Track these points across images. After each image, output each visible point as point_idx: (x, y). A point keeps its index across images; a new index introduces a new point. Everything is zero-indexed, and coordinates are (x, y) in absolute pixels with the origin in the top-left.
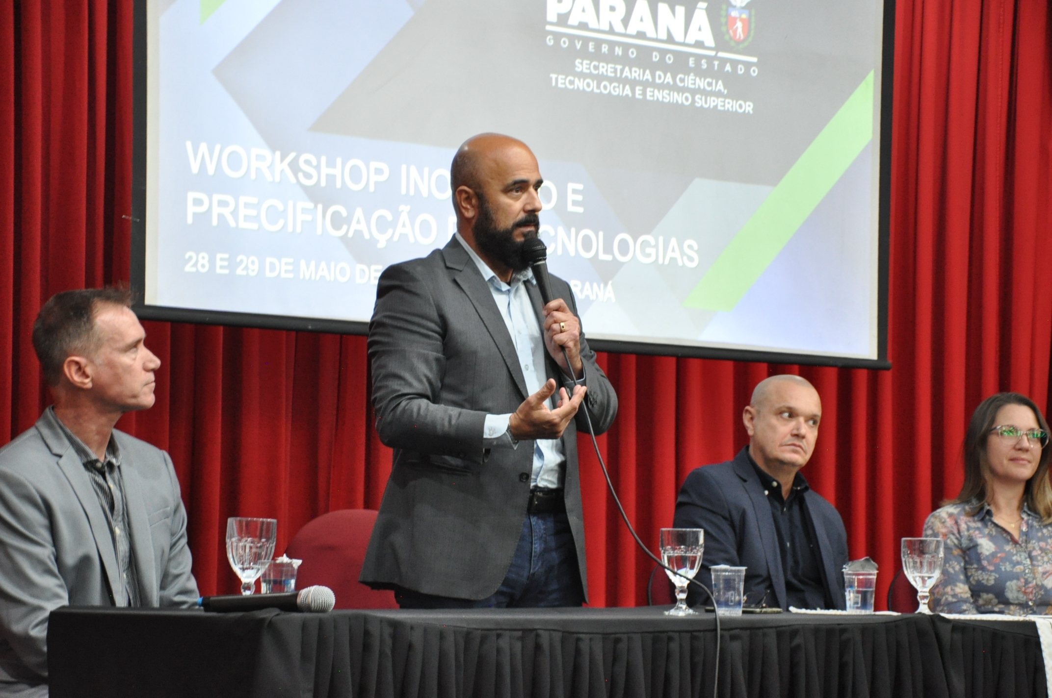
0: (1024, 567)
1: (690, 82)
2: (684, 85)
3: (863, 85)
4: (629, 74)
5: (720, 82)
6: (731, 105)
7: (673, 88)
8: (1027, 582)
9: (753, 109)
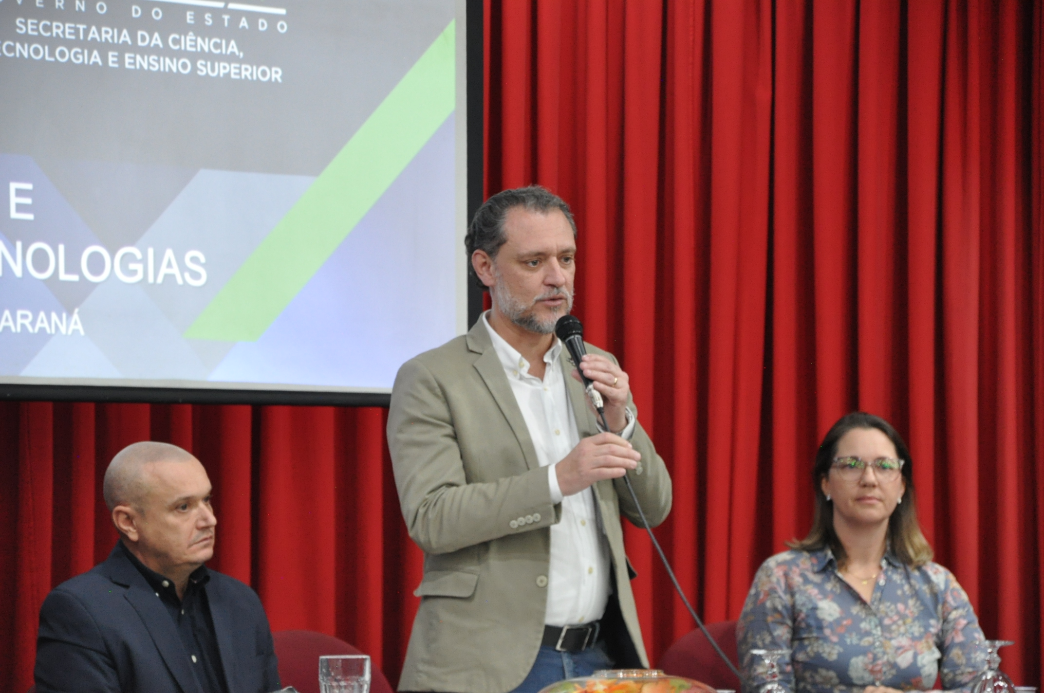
0: (874, 639)
1: (188, 43)
2: (180, 48)
3: (440, 39)
4: (97, 36)
5: (233, 43)
6: (248, 72)
7: (164, 52)
8: (875, 658)
9: (282, 77)
